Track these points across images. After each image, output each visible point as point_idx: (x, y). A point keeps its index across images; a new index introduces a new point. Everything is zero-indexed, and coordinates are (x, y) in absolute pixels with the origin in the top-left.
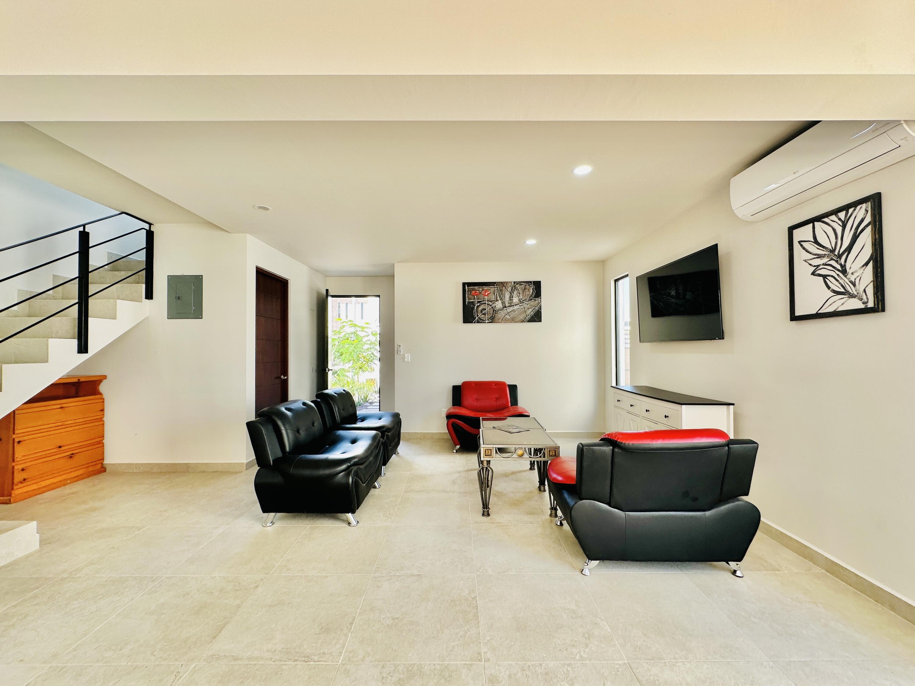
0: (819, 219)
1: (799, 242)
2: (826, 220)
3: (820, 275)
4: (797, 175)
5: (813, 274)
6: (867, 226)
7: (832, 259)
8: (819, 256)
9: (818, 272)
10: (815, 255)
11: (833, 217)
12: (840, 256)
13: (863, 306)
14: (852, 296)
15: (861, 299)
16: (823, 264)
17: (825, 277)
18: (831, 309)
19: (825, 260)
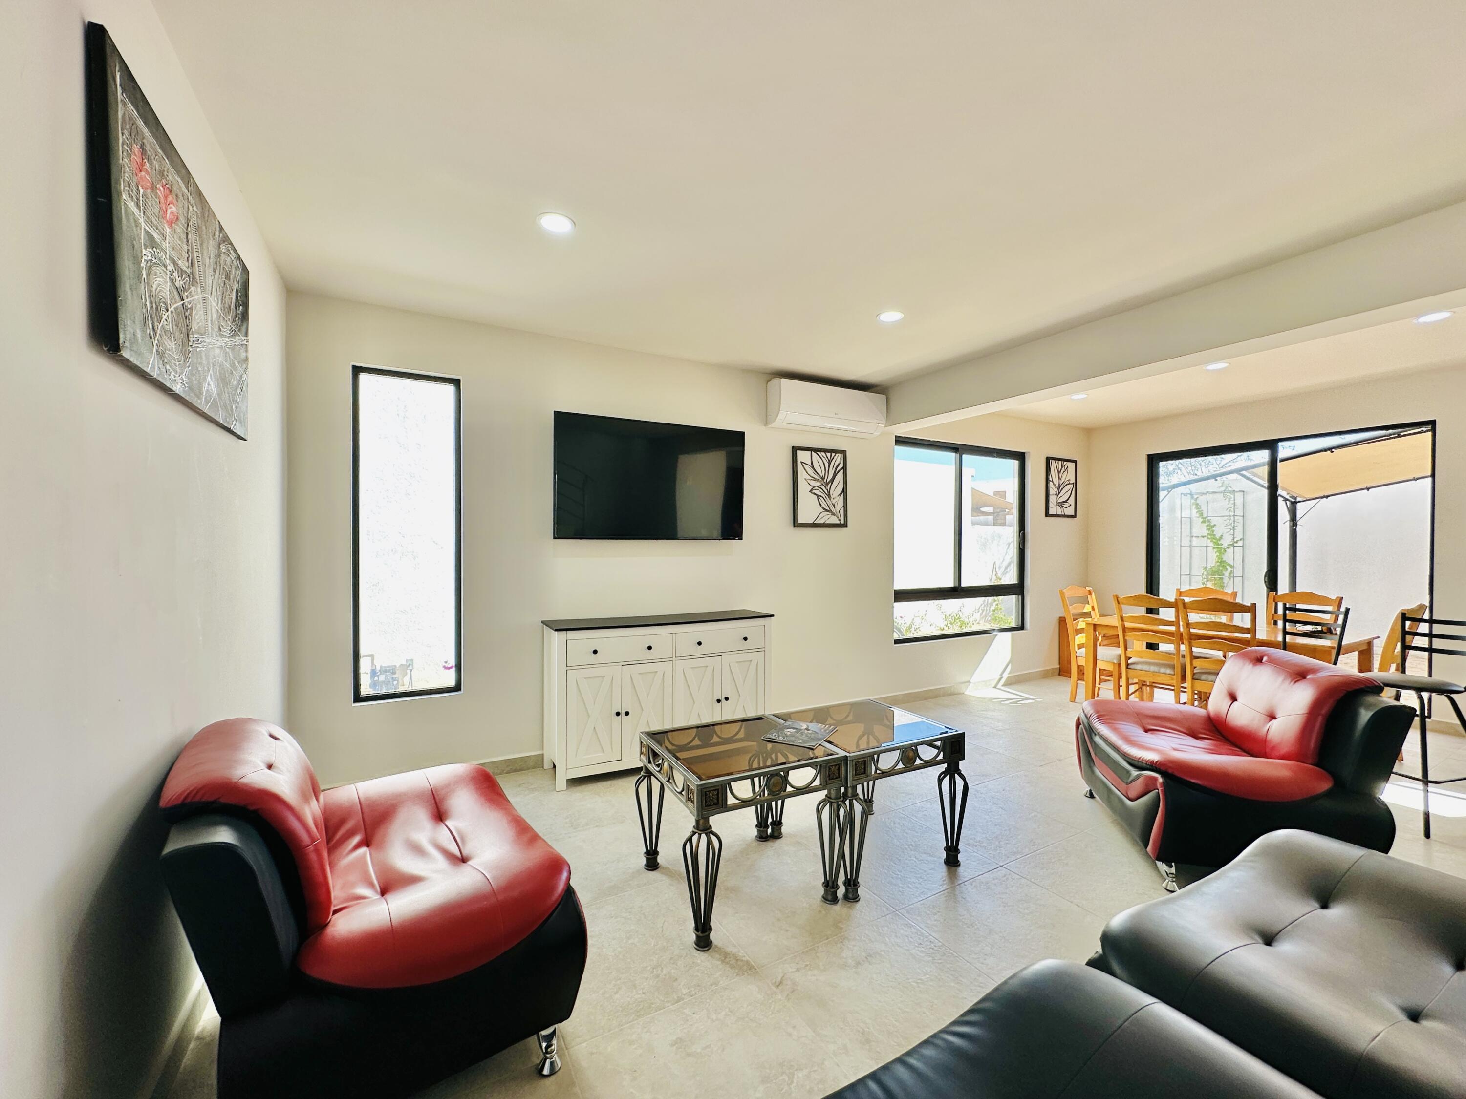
0: (816, 450)
1: (801, 462)
2: (819, 453)
3: (815, 494)
4: (836, 416)
5: (811, 491)
6: (841, 469)
7: (822, 484)
8: (815, 480)
9: (814, 491)
10: (813, 477)
11: (823, 454)
12: (827, 484)
13: (838, 522)
14: (833, 514)
15: (838, 517)
16: (818, 487)
17: (818, 496)
18: (821, 522)
19: (818, 484)
